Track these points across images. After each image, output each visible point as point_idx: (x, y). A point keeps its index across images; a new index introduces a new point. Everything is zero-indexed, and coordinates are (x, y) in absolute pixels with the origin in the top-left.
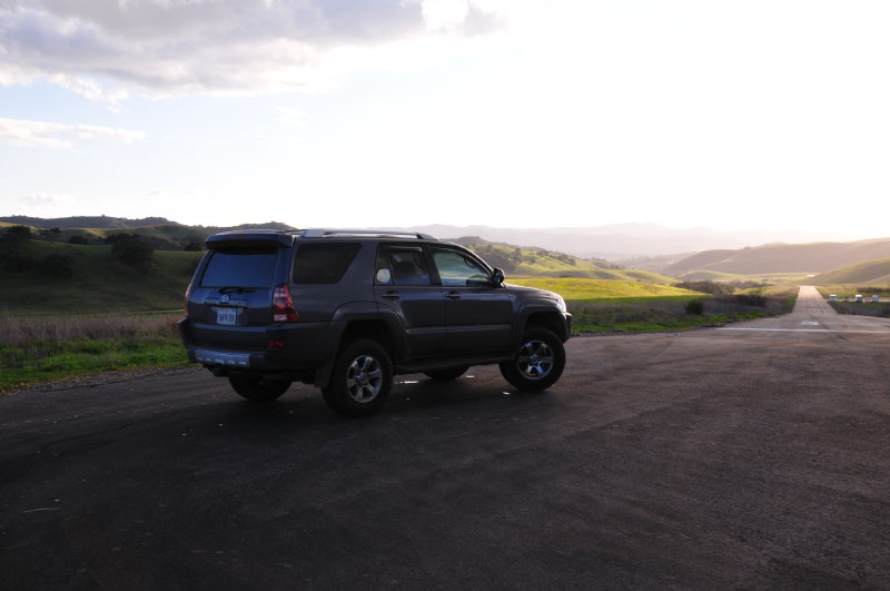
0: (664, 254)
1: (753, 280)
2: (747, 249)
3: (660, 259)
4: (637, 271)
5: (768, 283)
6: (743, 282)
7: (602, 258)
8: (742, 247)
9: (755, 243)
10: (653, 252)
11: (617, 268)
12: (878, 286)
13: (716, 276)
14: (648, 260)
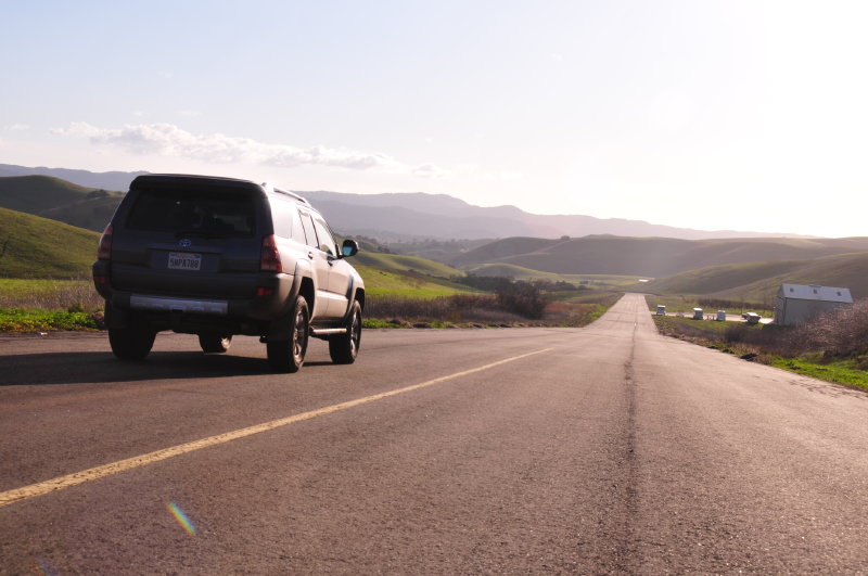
0: (457, 239)
1: (567, 281)
2: (566, 238)
3: (451, 245)
4: (417, 258)
5: (588, 286)
6: (554, 282)
7: (370, 238)
8: (559, 237)
9: (575, 233)
10: (444, 234)
11: (387, 251)
12: (727, 299)
13: (521, 273)
14: (435, 244)
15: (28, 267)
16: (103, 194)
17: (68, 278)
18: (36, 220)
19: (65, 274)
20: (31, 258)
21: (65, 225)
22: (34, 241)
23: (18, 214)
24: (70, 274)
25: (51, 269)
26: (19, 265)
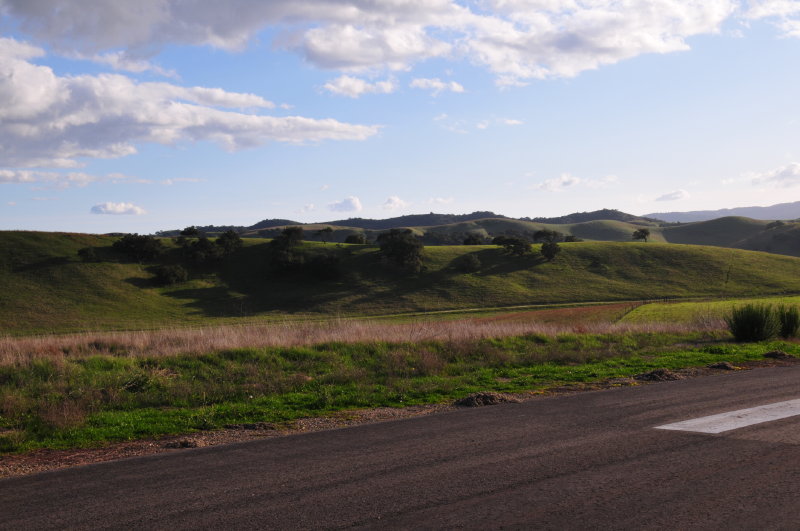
15: (745, 288)
16: (779, 224)
17: (776, 294)
18: (746, 253)
19: (774, 290)
20: (746, 282)
21: (767, 254)
22: (747, 269)
23: (733, 251)
24: (777, 290)
25: (762, 288)
26: (740, 287)
